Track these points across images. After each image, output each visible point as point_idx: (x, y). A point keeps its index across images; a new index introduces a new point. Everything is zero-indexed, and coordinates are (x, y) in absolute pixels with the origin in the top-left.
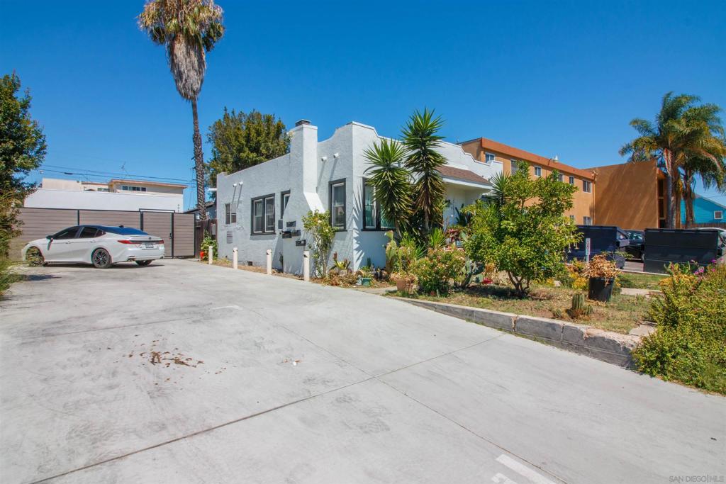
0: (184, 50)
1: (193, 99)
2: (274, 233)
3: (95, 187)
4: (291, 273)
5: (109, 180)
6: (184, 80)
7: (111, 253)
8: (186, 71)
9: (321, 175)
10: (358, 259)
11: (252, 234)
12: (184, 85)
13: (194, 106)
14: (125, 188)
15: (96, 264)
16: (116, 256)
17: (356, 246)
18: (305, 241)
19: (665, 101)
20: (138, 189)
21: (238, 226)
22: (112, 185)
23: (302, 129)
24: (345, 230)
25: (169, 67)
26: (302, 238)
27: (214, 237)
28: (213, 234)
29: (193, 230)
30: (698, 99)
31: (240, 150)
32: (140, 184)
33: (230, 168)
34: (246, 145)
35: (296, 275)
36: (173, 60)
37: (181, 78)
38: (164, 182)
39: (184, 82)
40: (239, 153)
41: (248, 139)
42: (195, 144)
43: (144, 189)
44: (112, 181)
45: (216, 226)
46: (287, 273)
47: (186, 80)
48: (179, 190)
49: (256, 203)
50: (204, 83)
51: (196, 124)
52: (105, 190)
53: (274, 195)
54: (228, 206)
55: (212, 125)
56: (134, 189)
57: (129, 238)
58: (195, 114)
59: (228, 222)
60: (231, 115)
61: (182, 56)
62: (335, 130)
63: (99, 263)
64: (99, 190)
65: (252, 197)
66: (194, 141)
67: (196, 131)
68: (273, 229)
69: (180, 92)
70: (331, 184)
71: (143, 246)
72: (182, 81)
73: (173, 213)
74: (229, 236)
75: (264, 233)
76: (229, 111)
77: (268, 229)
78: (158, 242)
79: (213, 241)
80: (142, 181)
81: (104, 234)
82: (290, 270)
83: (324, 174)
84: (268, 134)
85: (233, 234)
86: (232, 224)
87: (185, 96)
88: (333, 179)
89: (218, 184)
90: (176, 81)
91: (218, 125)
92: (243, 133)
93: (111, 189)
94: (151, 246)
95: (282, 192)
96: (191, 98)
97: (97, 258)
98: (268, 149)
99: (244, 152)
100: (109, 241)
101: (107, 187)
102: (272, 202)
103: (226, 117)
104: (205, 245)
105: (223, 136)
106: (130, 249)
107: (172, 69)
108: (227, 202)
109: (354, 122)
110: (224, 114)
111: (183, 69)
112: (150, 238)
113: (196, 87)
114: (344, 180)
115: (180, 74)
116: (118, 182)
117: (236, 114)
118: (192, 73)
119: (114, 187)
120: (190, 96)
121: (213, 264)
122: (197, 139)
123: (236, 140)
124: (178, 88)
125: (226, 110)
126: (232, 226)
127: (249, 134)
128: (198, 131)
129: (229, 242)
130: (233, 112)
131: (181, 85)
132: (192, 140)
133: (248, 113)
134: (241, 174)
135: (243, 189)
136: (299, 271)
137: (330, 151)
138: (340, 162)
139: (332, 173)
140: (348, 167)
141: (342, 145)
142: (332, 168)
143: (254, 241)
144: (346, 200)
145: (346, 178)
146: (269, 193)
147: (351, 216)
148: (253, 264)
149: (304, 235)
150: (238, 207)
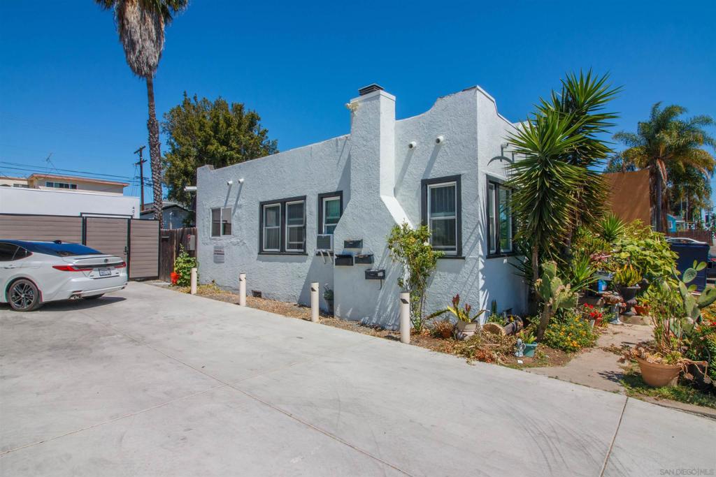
0: (138, 14)
1: (148, 76)
2: (305, 254)
3: (11, 183)
4: (351, 319)
5: (29, 174)
6: (137, 51)
7: (41, 285)
8: (140, 40)
9: (404, 170)
10: (484, 304)
11: (261, 252)
12: (137, 58)
13: (150, 85)
14: (50, 185)
15: (13, 303)
16: (51, 291)
17: (482, 283)
18: (384, 271)
19: (654, 110)
20: (67, 186)
21: (234, 240)
22: (32, 181)
23: (378, 97)
24: (459, 256)
25: (118, 34)
26: (375, 266)
27: (192, 254)
28: (192, 248)
29: (158, 242)
30: (682, 110)
31: (207, 142)
32: (69, 180)
33: (193, 163)
34: (215, 137)
35: (363, 324)
36: (123, 26)
37: (134, 49)
38: (101, 178)
39: (137, 54)
40: (206, 146)
41: (216, 128)
42: (150, 131)
43: (74, 187)
44: (32, 176)
45: (196, 238)
46: (341, 319)
47: (140, 52)
48: (118, 188)
49: (267, 209)
50: (162, 57)
51: (151, 106)
52: (23, 186)
53: (304, 198)
54: (216, 212)
55: (168, 112)
56: (61, 186)
57: (72, 261)
58: (151, 95)
59: (216, 233)
60: (193, 102)
61: (135, 22)
62: (435, 100)
63: (19, 303)
64: (16, 185)
65: (262, 200)
66: (149, 128)
67: (152, 116)
68: (302, 246)
69: (132, 67)
70: (425, 183)
71: (96, 273)
72: (134, 54)
73: (129, 220)
74: (219, 253)
75: (283, 252)
76: (191, 96)
77: (291, 246)
78: (117, 266)
79: (192, 259)
80: (72, 176)
81: (29, 254)
82: (349, 314)
83: (410, 168)
84: (240, 125)
85: (225, 251)
86: (222, 237)
87: (139, 71)
88: (431, 176)
89: (198, 181)
90: (127, 52)
91: (176, 112)
92: (208, 122)
93: (31, 183)
94: (107, 272)
95: (319, 195)
96: (145, 74)
97: (17, 295)
98: (239, 142)
99: (212, 144)
100: (37, 267)
101: (26, 183)
102: (300, 208)
103: (186, 103)
104: (181, 265)
105: (183, 125)
106: (73, 280)
107: (121, 37)
108: (215, 206)
109: (478, 87)
110: (184, 100)
111: (136, 37)
112: (106, 260)
113: (153, 61)
114: (457, 178)
115: (132, 44)
116: (40, 177)
117: (199, 99)
118: (148, 44)
119: (35, 183)
120: (144, 73)
121: (200, 293)
122: (152, 126)
123: (200, 130)
124: (129, 62)
125: (185, 95)
126: (223, 240)
127: (218, 124)
128: (154, 115)
129: (217, 261)
130: (195, 98)
131: (133, 58)
132: (146, 127)
133: (212, 100)
134: (240, 167)
135: (243, 188)
136: (371, 319)
137: (425, 132)
138: (448, 150)
139: (430, 166)
140: (465, 158)
141: (452, 123)
142: (429, 159)
143: (264, 263)
144: (462, 209)
145: (460, 175)
146: (295, 196)
147: (473, 235)
148: (263, 295)
149: (381, 263)
150: (236, 214)
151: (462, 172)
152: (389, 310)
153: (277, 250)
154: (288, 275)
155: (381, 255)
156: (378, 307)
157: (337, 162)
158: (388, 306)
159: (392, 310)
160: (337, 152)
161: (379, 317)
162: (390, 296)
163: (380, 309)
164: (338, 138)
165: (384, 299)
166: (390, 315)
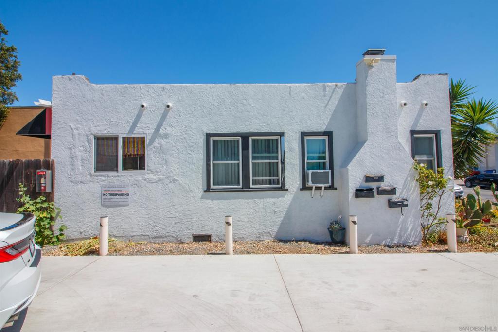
4: (370, 244)
11: (208, 189)
18: (406, 201)
21: (152, 177)
23: (393, 61)
26: (398, 196)
28: (48, 189)
35: (387, 246)
45: (52, 174)
49: (215, 141)
53: (281, 134)
54: (105, 138)
59: (104, 168)
65: (210, 131)
68: (279, 182)
70: (413, 133)
74: (115, 193)
75: (246, 188)
82: (368, 240)
83: (401, 121)
86: (123, 172)
88: (418, 129)
95: (301, 133)
102: (273, 144)
108: (105, 131)
114: (437, 132)
121: (113, 252)
126: (127, 176)
129: (111, 205)
134: (164, 89)
135: (170, 114)
136: (392, 240)
137: (412, 96)
138: (430, 112)
139: (417, 121)
140: (442, 120)
141: (432, 94)
142: (416, 116)
143: (215, 201)
144: (442, 154)
145: (440, 131)
146: (267, 131)
147: (450, 171)
148: (213, 238)
149: (401, 193)
150: (155, 144)
151: (441, 129)
152: (409, 230)
153: (236, 187)
154: (256, 212)
155: (401, 187)
156: (399, 229)
157: (325, 105)
158: (409, 227)
159: (412, 230)
160: (325, 96)
161: (400, 237)
162: (410, 219)
163: (401, 230)
164: (326, 84)
165: (404, 222)
166: (411, 234)
